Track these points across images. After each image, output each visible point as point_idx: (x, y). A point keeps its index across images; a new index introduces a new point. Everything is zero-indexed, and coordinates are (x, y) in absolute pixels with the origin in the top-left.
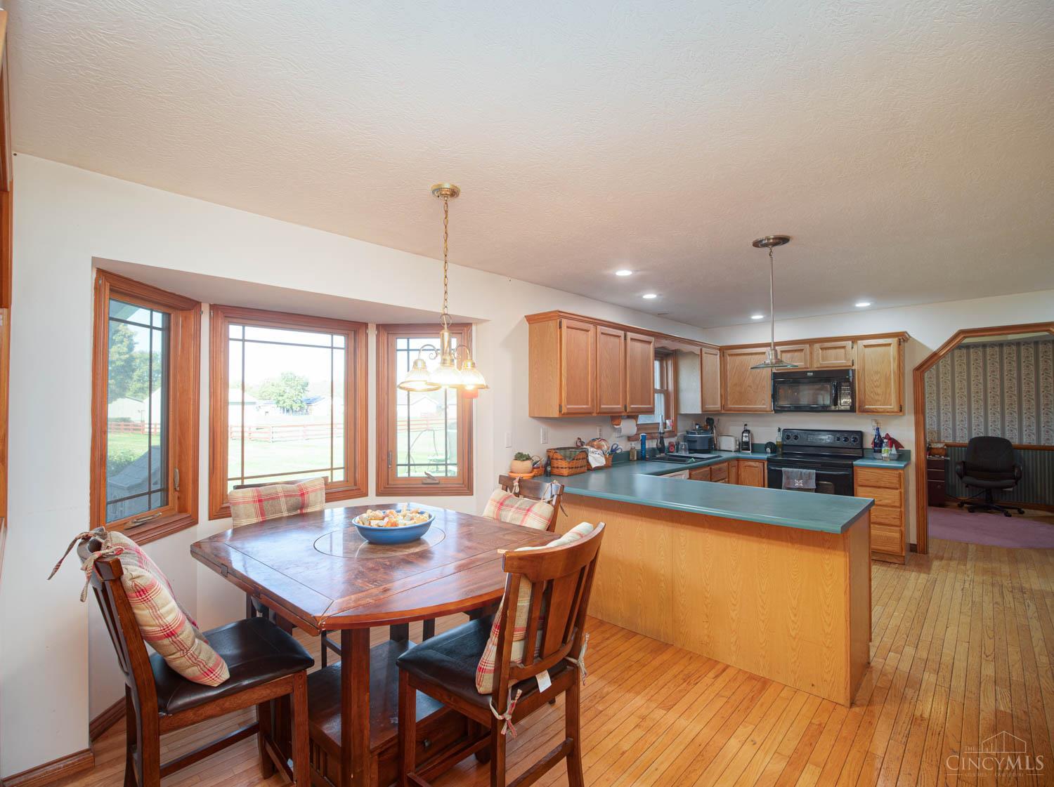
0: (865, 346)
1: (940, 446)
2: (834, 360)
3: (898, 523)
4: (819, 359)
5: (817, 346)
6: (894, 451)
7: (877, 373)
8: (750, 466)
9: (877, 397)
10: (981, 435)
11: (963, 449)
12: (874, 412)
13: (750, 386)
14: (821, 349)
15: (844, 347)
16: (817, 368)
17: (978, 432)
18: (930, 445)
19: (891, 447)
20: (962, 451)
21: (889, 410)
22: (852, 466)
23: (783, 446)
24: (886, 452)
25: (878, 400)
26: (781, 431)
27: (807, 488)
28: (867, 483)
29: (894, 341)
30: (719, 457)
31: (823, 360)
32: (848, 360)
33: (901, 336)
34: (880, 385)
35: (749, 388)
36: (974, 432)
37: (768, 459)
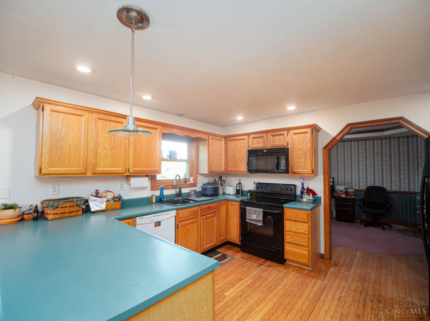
0: (294, 134)
1: (352, 190)
2: (278, 142)
3: (307, 245)
4: (271, 141)
5: (270, 134)
6: (311, 197)
7: (300, 150)
8: (233, 205)
9: (300, 165)
10: (372, 185)
11: (363, 192)
12: (298, 173)
13: (238, 158)
14: (272, 136)
15: (283, 135)
16: (270, 147)
17: (370, 184)
18: (347, 190)
19: (309, 195)
20: (363, 193)
21: (306, 172)
22: (283, 208)
23: (257, 193)
24: (306, 198)
25: (300, 167)
26: (256, 183)
27: (258, 220)
28: (291, 218)
29: (309, 130)
30: (213, 199)
31: (273, 143)
32: (285, 142)
33: (313, 127)
34: (302, 157)
35: (238, 159)
36: (368, 183)
37: (241, 201)
